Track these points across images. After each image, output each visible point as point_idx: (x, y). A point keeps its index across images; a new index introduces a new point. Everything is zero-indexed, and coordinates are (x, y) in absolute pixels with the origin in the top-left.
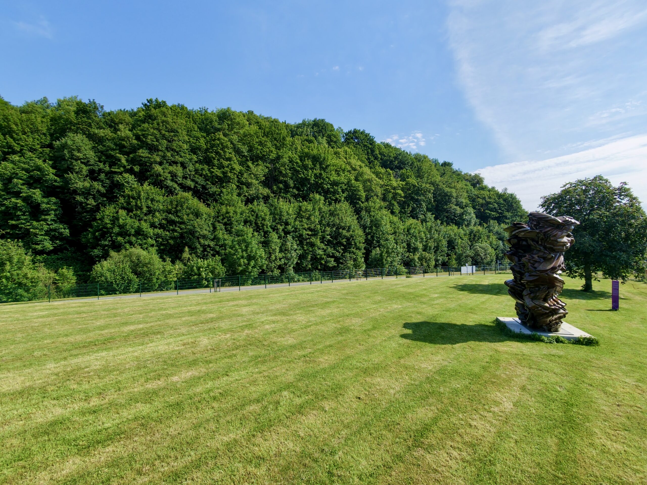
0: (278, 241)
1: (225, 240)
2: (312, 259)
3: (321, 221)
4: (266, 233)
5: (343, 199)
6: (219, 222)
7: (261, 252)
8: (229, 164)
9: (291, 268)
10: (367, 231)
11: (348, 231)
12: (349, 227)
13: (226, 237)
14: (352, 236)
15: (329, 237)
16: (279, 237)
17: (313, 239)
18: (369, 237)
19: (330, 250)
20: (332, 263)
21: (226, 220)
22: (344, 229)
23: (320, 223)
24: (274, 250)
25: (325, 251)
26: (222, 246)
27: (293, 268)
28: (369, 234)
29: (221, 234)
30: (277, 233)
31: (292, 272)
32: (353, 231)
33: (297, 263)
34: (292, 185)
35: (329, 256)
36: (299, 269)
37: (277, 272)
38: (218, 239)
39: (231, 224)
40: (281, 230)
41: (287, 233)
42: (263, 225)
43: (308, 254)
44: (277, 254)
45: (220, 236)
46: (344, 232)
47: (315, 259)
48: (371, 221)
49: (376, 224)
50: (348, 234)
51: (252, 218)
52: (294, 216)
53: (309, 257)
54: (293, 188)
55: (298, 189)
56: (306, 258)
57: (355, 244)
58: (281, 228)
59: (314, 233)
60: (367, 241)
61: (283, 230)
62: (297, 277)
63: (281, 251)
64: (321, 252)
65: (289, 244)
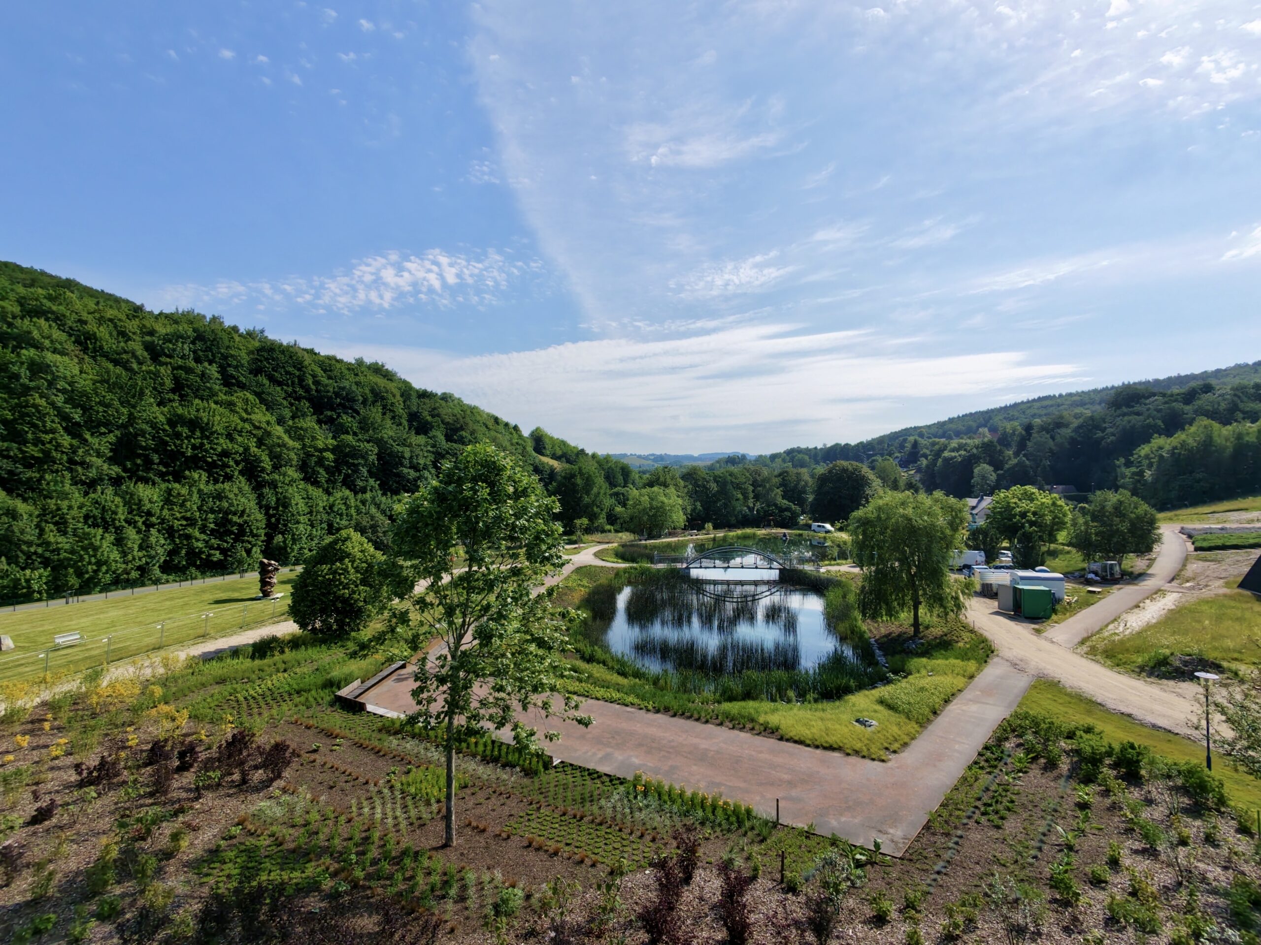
0: (137, 537)
1: (57, 543)
2: (187, 554)
3: (202, 505)
4: (117, 528)
5: (236, 473)
6: (47, 522)
7: (115, 555)
8: (52, 439)
9: (156, 567)
10: (271, 512)
11: (241, 516)
12: (243, 512)
13: (60, 540)
14: (246, 522)
15: (212, 526)
16: (139, 532)
17: (189, 530)
18: (273, 520)
19: (214, 542)
20: (217, 556)
21: (57, 518)
22: (235, 514)
23: (200, 509)
24: (131, 549)
25: (207, 542)
26: (54, 551)
27: (160, 567)
28: (274, 516)
29: (52, 535)
30: (135, 527)
31: (157, 571)
32: (249, 516)
33: (165, 561)
34: (157, 461)
35: (212, 548)
36: (168, 568)
37: (134, 574)
38: (48, 544)
39: (65, 523)
40: (140, 524)
41: (149, 525)
42: (114, 520)
43: (181, 548)
44: (135, 553)
45: (52, 539)
46: (235, 519)
47: (193, 554)
48: (278, 500)
49: (284, 503)
50: (240, 521)
51: (96, 512)
52: (161, 504)
53: (183, 552)
54: (158, 464)
55: (166, 465)
56: (179, 553)
57: (251, 531)
58: (140, 521)
59: (191, 522)
60: (269, 525)
61: (144, 523)
62: (165, 577)
63: (141, 548)
64: (200, 545)
65: (153, 540)
